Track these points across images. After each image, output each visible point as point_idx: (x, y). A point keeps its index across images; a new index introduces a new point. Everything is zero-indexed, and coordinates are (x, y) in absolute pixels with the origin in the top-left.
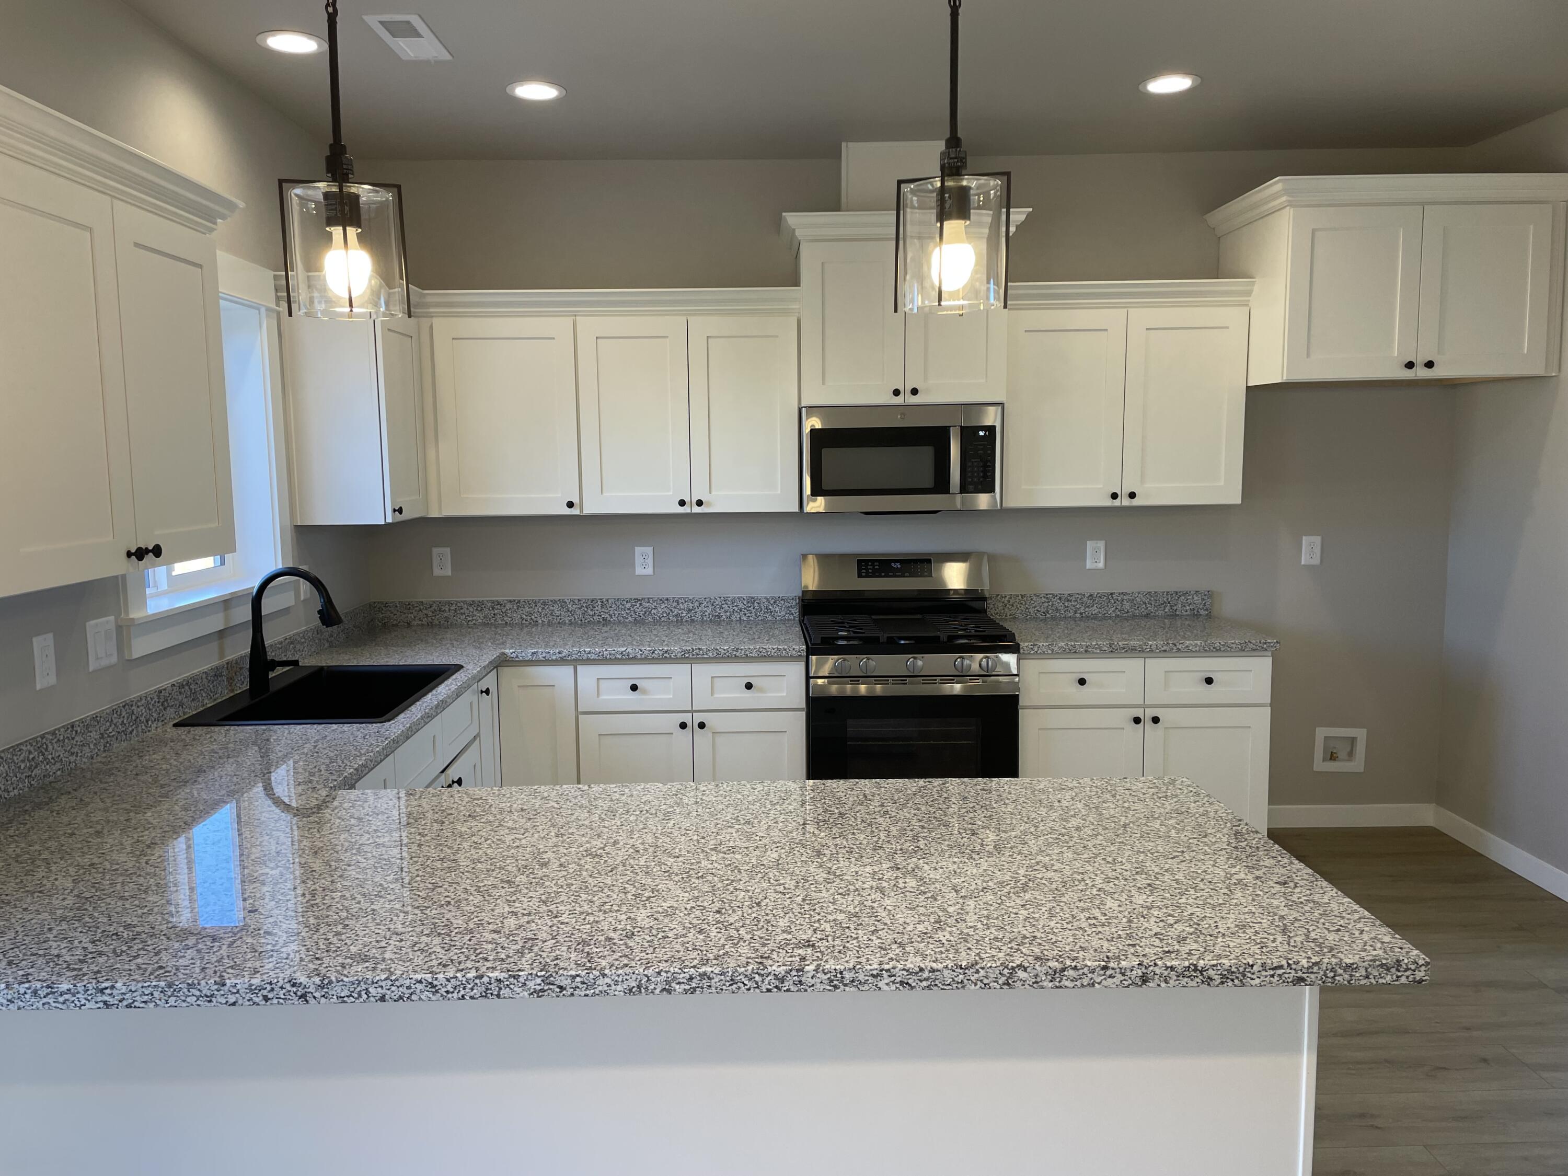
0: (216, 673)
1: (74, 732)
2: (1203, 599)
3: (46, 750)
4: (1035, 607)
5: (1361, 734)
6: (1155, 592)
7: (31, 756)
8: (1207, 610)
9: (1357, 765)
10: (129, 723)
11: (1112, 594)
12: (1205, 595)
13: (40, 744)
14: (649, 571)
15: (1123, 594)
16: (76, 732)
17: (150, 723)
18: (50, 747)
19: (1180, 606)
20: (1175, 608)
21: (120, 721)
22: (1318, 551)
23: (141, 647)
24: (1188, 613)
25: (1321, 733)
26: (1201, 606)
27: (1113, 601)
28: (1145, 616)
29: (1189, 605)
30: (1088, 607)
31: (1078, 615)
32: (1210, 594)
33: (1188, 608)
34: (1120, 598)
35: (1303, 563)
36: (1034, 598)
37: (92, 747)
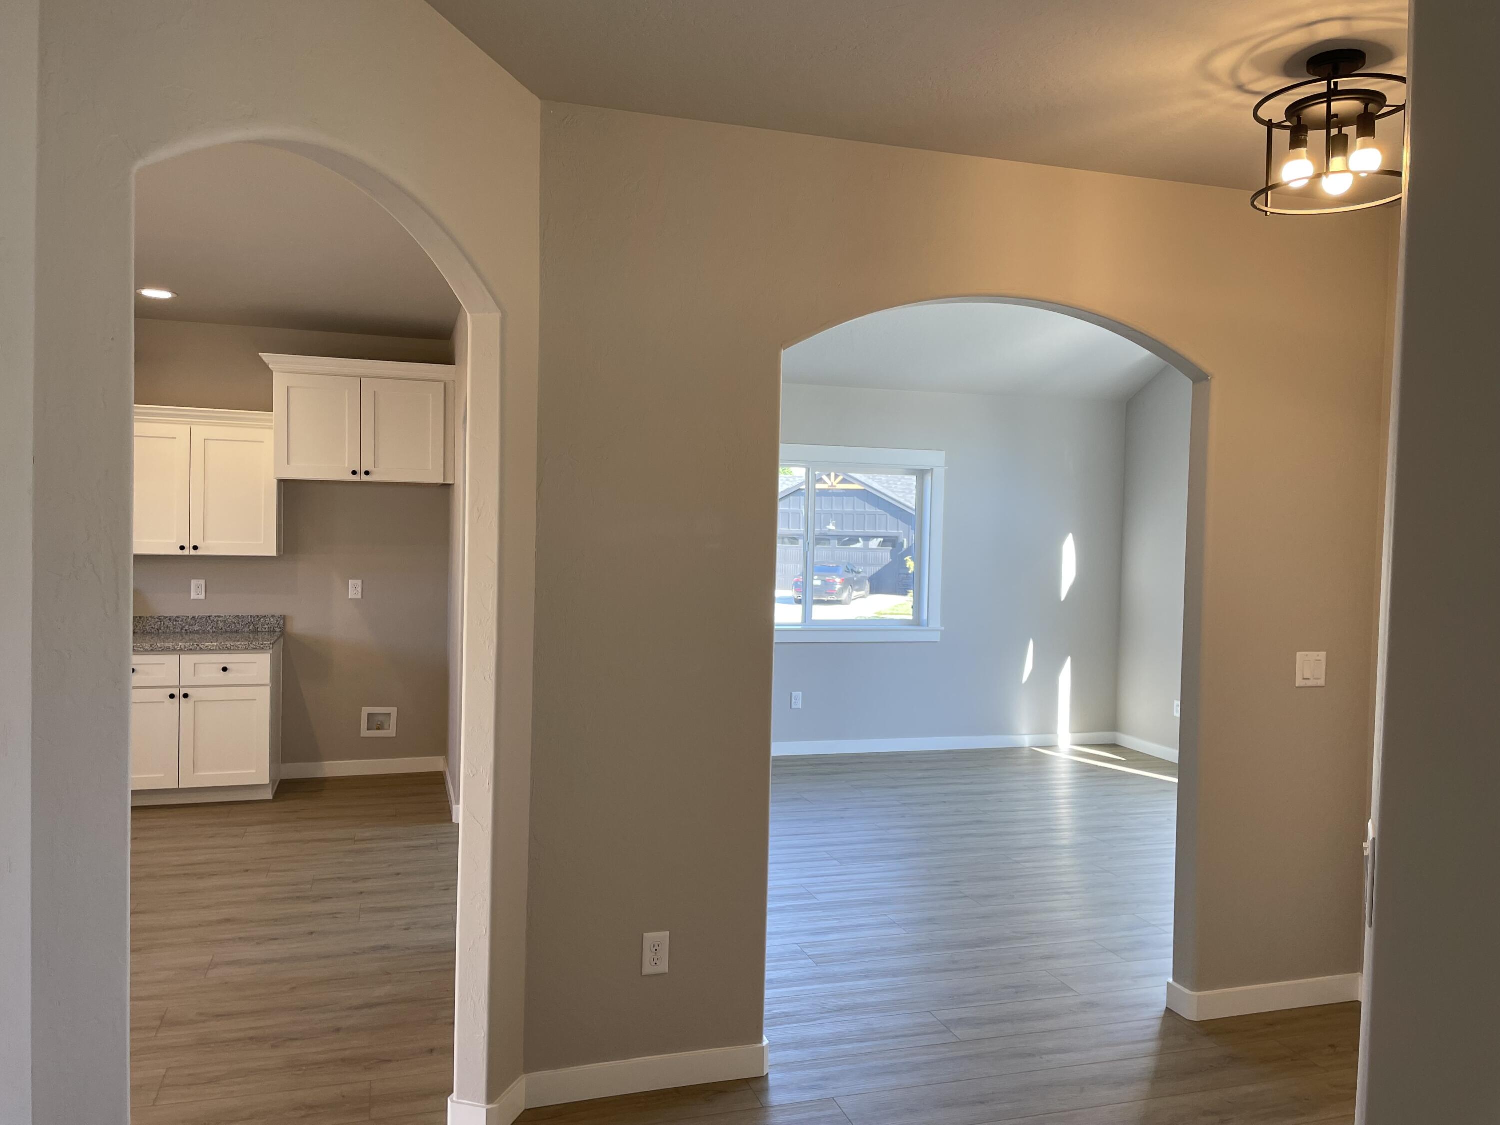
2: (277, 621)
4: (150, 625)
5: (393, 711)
6: (242, 616)
8: (280, 628)
9: (391, 732)
11: (209, 617)
12: (279, 618)
15: (219, 617)
19: (261, 625)
20: (257, 627)
22: (360, 590)
24: (267, 630)
25: (366, 711)
26: (276, 626)
27: (210, 622)
28: (235, 631)
29: (267, 625)
30: (192, 625)
31: (184, 631)
32: (284, 618)
33: (266, 627)
34: (215, 620)
35: (350, 598)
36: (150, 619)
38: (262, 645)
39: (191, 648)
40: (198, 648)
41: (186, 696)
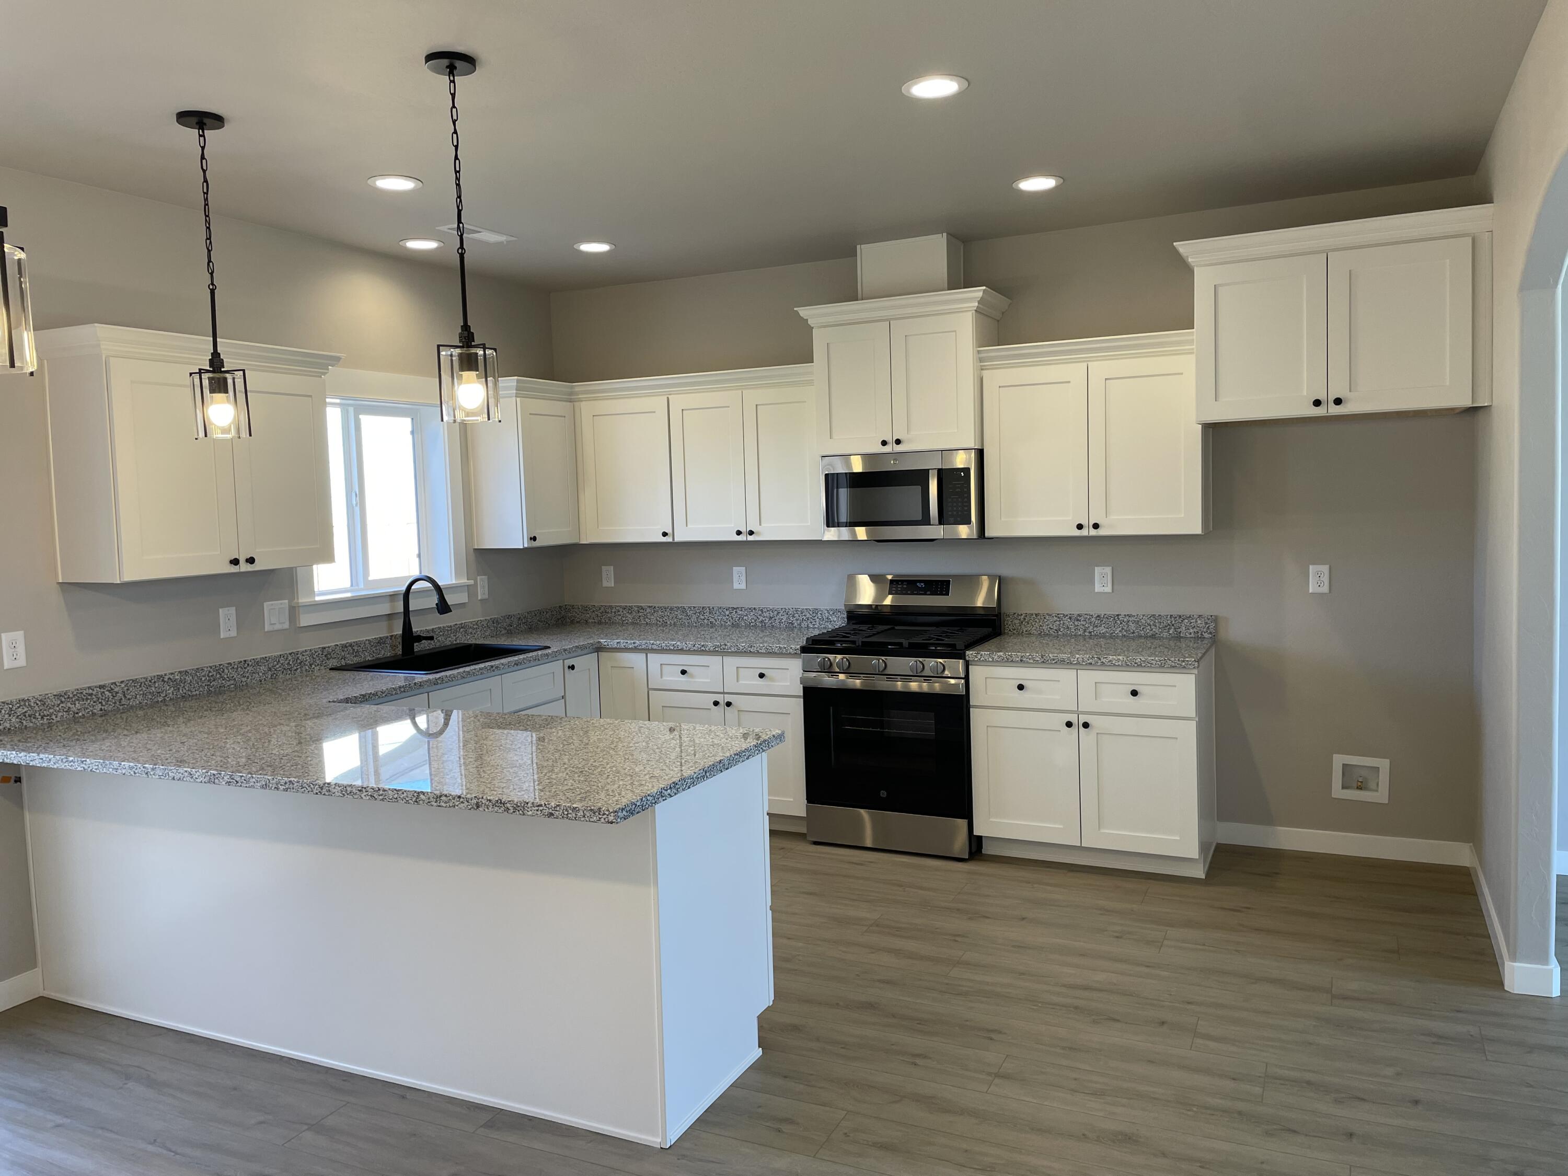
0: (381, 641)
1: (246, 665)
2: (1206, 623)
3: (223, 672)
4: (1048, 625)
5: (1384, 764)
6: (1159, 615)
7: (210, 674)
8: (1211, 633)
9: (1380, 795)
10: (294, 664)
11: (1118, 615)
12: (1209, 619)
13: (219, 669)
14: (743, 586)
15: (1129, 616)
16: (248, 665)
17: (313, 666)
18: (226, 671)
19: (1184, 628)
20: (1179, 630)
21: (287, 662)
22: (1326, 579)
23: (306, 620)
24: (1192, 635)
25: (1339, 760)
26: (1205, 630)
27: (1119, 622)
28: (1150, 636)
29: (1193, 628)
30: (1096, 626)
31: (1087, 634)
32: (1215, 619)
33: (1191, 631)
34: (1125, 620)
35: (1310, 591)
36: (1047, 618)
37: (261, 674)
38: (1184, 661)
39: (1091, 661)
40: (1099, 662)
41: (1086, 725)
